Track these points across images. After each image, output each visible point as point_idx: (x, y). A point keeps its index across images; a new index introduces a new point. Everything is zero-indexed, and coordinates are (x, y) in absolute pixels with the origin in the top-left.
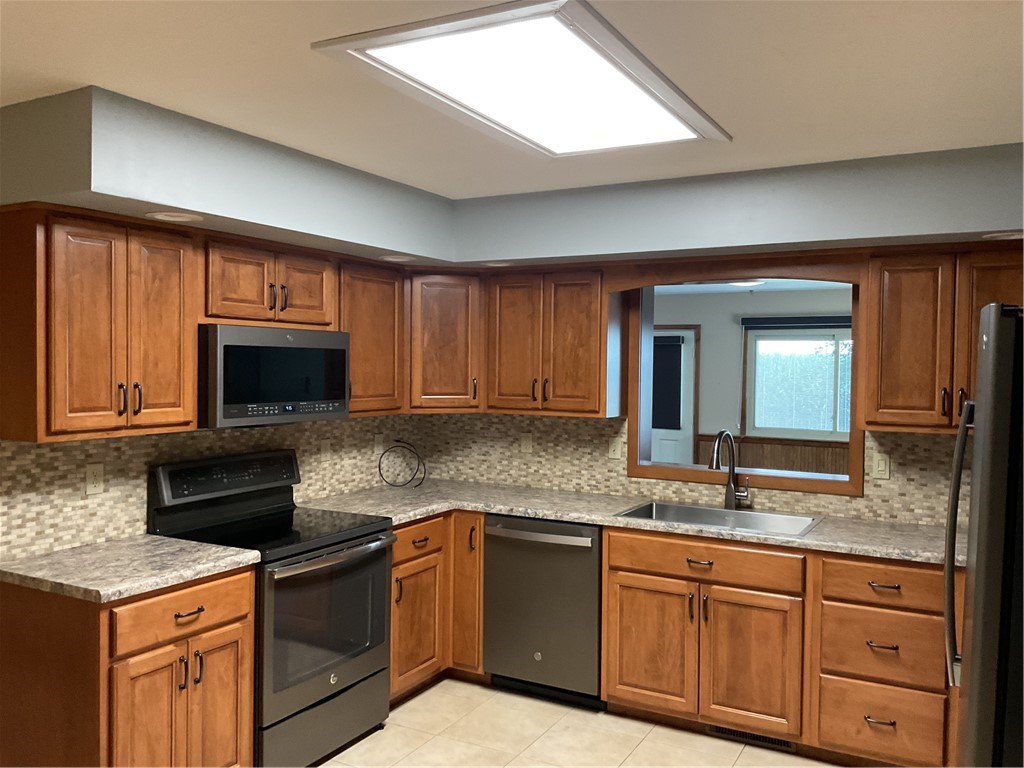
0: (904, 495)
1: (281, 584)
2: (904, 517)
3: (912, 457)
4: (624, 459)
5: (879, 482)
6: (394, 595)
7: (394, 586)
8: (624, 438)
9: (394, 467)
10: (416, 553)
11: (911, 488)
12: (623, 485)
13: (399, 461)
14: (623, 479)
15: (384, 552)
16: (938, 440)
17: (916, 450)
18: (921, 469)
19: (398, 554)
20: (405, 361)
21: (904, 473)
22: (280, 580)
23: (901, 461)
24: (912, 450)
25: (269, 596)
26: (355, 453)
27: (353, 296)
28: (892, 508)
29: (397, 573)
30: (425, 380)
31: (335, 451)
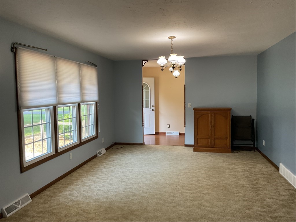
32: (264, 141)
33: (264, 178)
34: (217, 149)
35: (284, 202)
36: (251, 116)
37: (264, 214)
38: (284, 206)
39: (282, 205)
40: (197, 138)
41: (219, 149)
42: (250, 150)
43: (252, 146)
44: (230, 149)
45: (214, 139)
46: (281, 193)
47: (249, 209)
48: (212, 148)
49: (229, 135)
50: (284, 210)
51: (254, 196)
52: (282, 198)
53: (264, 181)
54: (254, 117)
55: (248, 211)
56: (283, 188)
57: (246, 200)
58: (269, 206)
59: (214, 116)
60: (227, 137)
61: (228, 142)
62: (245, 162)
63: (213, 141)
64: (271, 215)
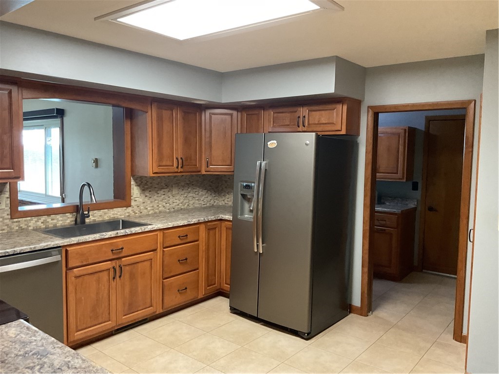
0: (144, 203)
2: (145, 212)
3: (147, 187)
4: (8, 208)
5: (136, 199)
8: (7, 195)
11: (146, 199)
12: (7, 225)
14: (7, 221)
16: (154, 178)
17: (148, 183)
18: (150, 191)
21: (144, 193)
23: (143, 189)
24: (146, 184)
28: (140, 209)
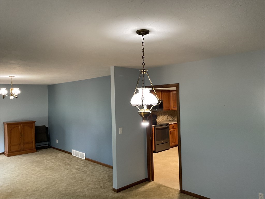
1: (157, 129)
6: (170, 133)
7: (170, 132)
9: (169, 118)
10: (172, 128)
13: (170, 117)
15: (168, 127)
19: (170, 128)
20: (170, 103)
22: (157, 128)
25: (156, 130)
26: (164, 116)
27: (163, 95)
29: (170, 130)
30: (173, 106)
31: (161, 115)
32: (57, 140)
33: (67, 159)
34: (26, 151)
35: (84, 165)
36: (45, 125)
37: (79, 171)
38: (85, 166)
39: (84, 166)
40: (11, 146)
41: (27, 151)
42: (47, 148)
43: (48, 145)
44: (35, 150)
45: (24, 144)
46: (80, 162)
47: (71, 172)
48: (22, 152)
49: (34, 140)
50: (86, 167)
51: (69, 167)
52: (82, 164)
53: (68, 160)
54: (47, 126)
55: (72, 173)
56: (79, 160)
57: (67, 170)
58: (79, 168)
59: (23, 127)
60: (33, 142)
61: (34, 145)
62: (50, 155)
63: (23, 146)
64: (82, 171)
